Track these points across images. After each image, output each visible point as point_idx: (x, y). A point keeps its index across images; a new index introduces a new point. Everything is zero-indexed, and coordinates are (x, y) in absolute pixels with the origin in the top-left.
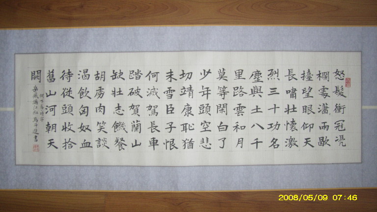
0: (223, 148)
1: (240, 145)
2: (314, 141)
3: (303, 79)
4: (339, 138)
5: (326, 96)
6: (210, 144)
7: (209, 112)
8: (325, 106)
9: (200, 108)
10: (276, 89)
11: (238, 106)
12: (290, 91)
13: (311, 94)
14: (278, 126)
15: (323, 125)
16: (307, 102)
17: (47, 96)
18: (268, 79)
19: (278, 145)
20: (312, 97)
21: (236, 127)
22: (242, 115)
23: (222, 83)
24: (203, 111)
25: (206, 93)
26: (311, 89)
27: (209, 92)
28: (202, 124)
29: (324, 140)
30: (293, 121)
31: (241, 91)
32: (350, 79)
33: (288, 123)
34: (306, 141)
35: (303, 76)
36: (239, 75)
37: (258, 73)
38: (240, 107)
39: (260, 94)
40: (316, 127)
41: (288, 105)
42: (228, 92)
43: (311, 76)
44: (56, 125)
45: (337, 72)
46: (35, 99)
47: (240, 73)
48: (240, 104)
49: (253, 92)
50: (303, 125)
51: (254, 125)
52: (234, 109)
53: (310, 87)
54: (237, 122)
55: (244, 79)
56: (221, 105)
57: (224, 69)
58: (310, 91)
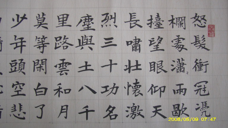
0: (41, 118)
1: (64, 115)
2: (166, 109)
3: (151, 27)
4: (201, 105)
5: (182, 48)
6: (25, 113)
7: (23, 70)
8: (181, 62)
9: (11, 64)
10: (112, 38)
11: (61, 62)
12: (131, 42)
13: (161, 46)
14: (115, 89)
15: (178, 88)
16: (156, 57)
18: (102, 26)
19: (116, 116)
20: (163, 50)
21: (59, 90)
22: (66, 74)
23: (40, 32)
24: (16, 68)
25: (19, 44)
26: (160, 39)
27: (24, 44)
28: (13, 85)
29: (180, 108)
30: (136, 83)
31: (65, 42)
32: (214, 26)
33: (130, 86)
34: (154, 110)
35: (150, 22)
36: (63, 21)
37: (89, 18)
38: (63, 63)
39: (91, 46)
40: (169, 91)
41: (129, 61)
42: (48, 44)
43: (161, 22)
45: (196, 18)
47: (65, 19)
48: (63, 60)
49: (81, 43)
50: (151, 88)
51: (82, 88)
52: (56, 66)
53: (159, 37)
54: (60, 84)
55: (70, 26)
56: (38, 60)
57: (43, 14)
58: (159, 43)
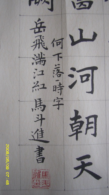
17: (74, 43)
44: (95, 117)
46: (38, 51)
